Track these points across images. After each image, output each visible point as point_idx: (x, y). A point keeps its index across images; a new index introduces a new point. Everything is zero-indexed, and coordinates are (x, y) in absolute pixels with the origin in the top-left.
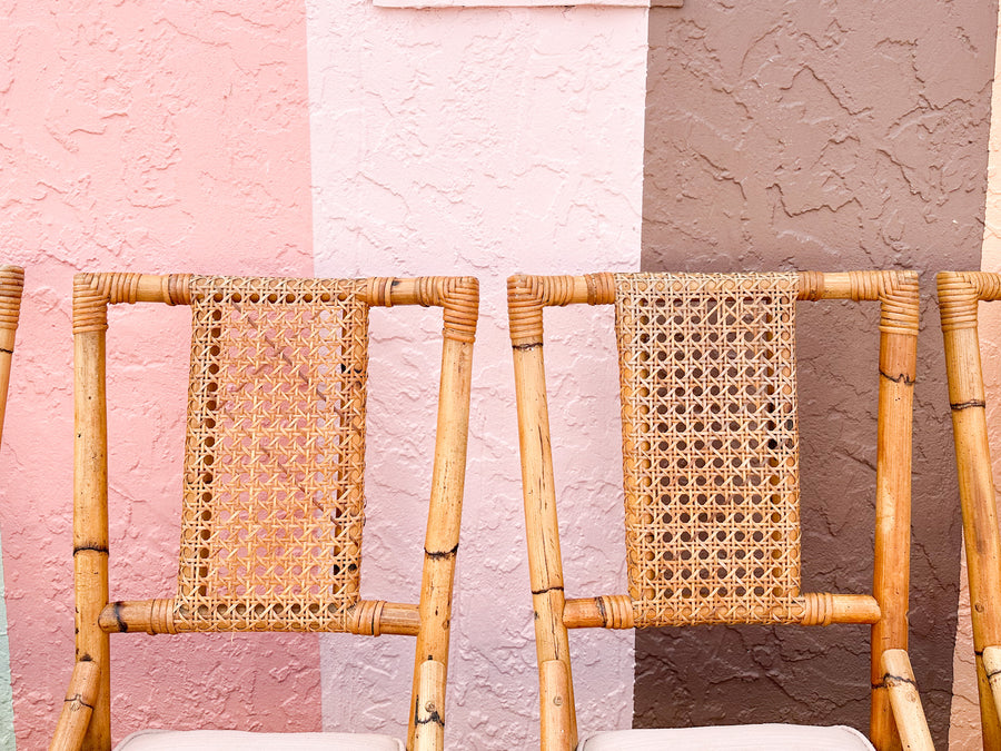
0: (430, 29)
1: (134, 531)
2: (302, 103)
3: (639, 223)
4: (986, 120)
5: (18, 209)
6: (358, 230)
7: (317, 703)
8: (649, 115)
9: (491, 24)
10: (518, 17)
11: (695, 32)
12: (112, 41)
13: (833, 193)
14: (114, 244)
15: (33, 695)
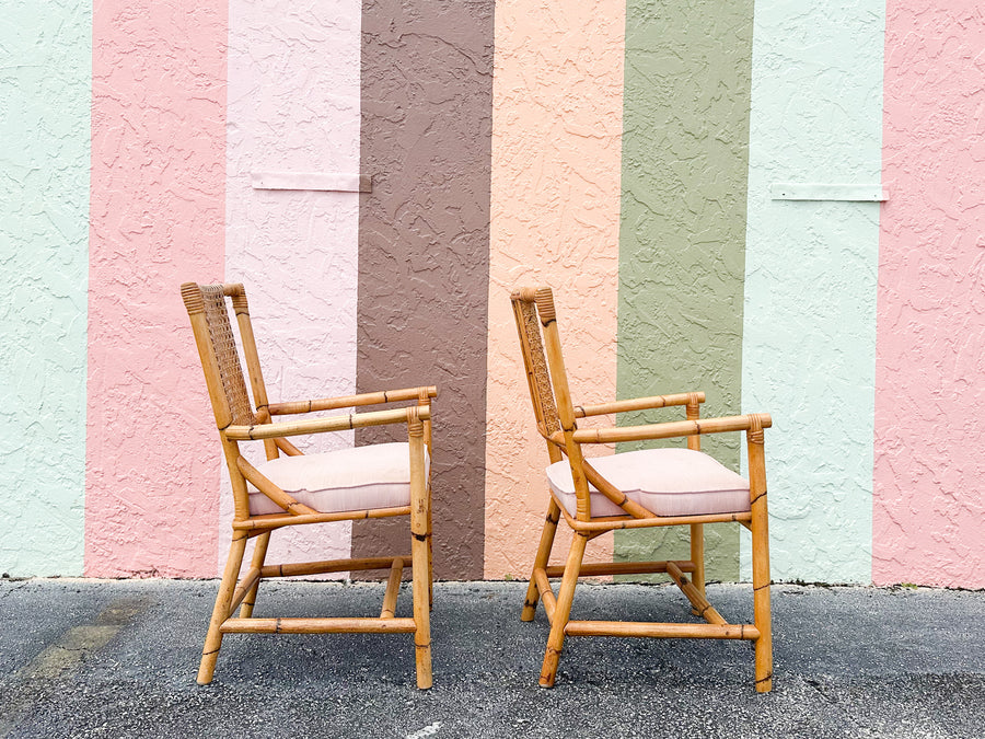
0: (273, 197)
1: (144, 396)
2: (223, 224)
3: (357, 273)
4: (488, 237)
5: (106, 262)
6: (243, 274)
7: (219, 473)
8: (360, 231)
9: (297, 196)
10: (308, 193)
11: (377, 202)
12: (148, 198)
13: (432, 263)
14: (144, 277)
15: (96, 469)
